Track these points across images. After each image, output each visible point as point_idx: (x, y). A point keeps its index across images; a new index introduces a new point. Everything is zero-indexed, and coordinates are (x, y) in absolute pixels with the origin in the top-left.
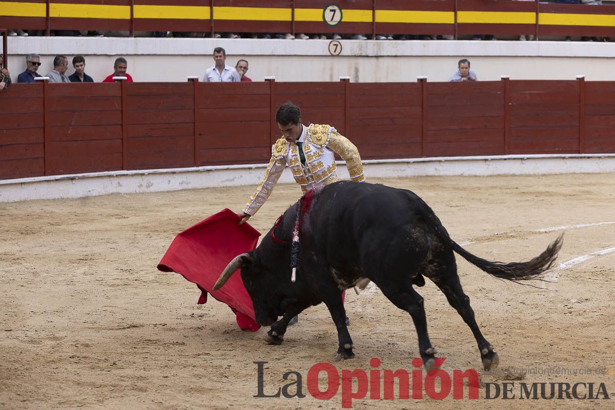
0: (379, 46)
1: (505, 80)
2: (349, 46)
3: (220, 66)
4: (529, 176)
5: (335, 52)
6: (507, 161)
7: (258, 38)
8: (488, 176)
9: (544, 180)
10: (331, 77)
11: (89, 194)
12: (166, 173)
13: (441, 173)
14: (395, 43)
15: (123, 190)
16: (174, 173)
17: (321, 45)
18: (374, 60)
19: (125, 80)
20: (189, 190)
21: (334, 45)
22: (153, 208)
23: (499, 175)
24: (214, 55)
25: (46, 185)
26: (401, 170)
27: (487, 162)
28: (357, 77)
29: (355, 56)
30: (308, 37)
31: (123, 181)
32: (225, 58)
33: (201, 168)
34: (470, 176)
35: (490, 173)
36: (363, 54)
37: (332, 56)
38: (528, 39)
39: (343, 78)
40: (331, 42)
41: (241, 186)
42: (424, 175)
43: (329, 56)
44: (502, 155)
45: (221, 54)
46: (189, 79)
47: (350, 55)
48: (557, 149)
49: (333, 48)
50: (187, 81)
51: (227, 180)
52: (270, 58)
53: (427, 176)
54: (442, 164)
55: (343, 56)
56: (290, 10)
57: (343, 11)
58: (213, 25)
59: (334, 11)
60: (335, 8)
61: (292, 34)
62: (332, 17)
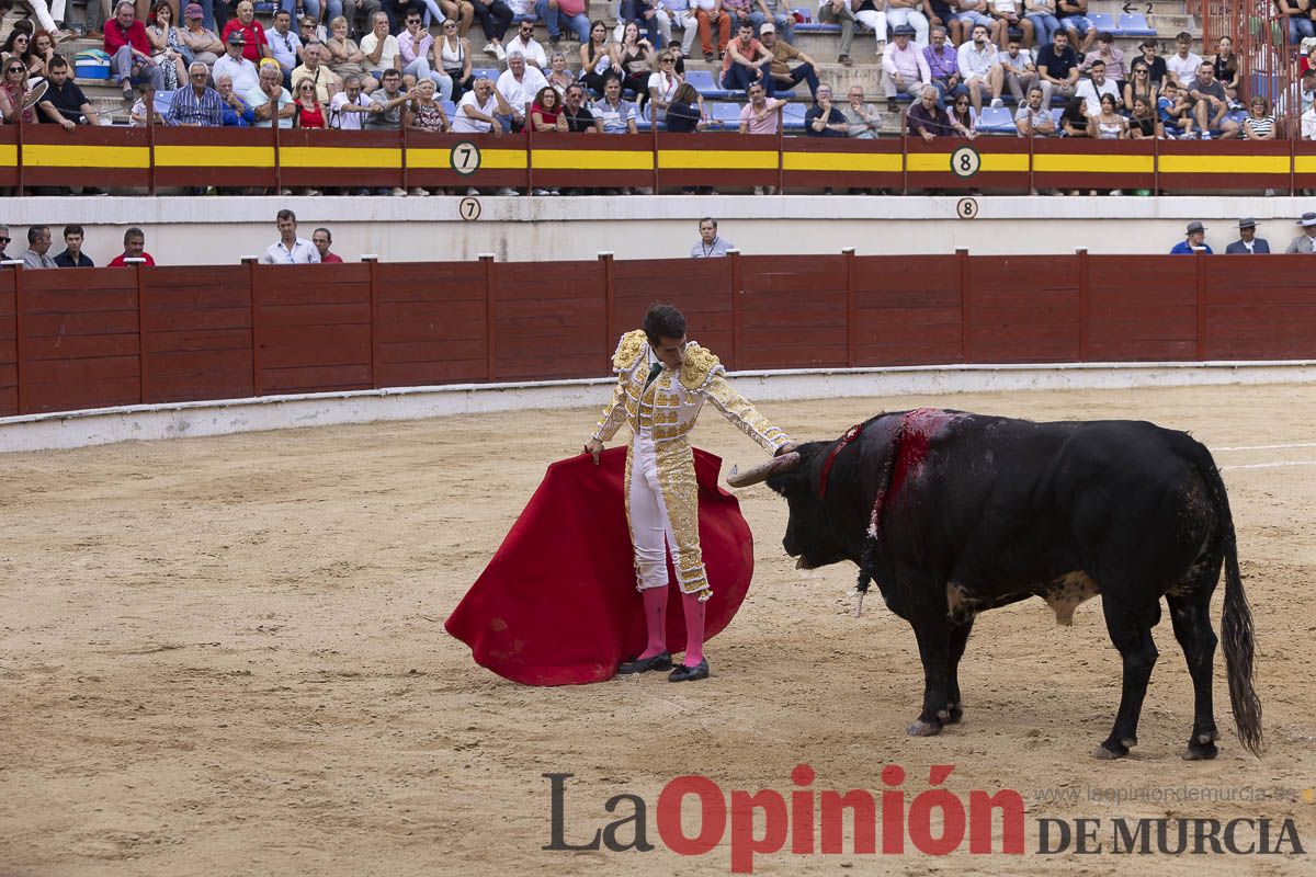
0: (538, 205)
2: (491, 206)
3: (289, 239)
4: (773, 402)
5: (470, 215)
6: (736, 380)
7: (350, 195)
9: (797, 409)
10: (465, 253)
11: (90, 442)
12: (210, 407)
15: (142, 435)
16: (222, 407)
17: (447, 205)
18: (530, 227)
19: (142, 262)
20: (247, 433)
21: (469, 204)
22: (190, 463)
24: (278, 222)
25: (19, 430)
26: (575, 397)
28: (505, 253)
29: (502, 221)
30: (427, 193)
31: (142, 420)
32: (296, 226)
33: (264, 399)
36: (515, 218)
37: (466, 221)
38: (766, 192)
39: (483, 255)
40: (463, 200)
41: (328, 426)
43: (461, 221)
45: (290, 221)
46: (243, 261)
47: (493, 219)
48: (814, 361)
49: (466, 209)
50: (240, 263)
51: (306, 417)
52: (368, 225)
55: (483, 221)
56: (400, 151)
57: (481, 151)
58: (278, 175)
59: (468, 151)
60: (470, 147)
61: (402, 188)
62: (465, 160)
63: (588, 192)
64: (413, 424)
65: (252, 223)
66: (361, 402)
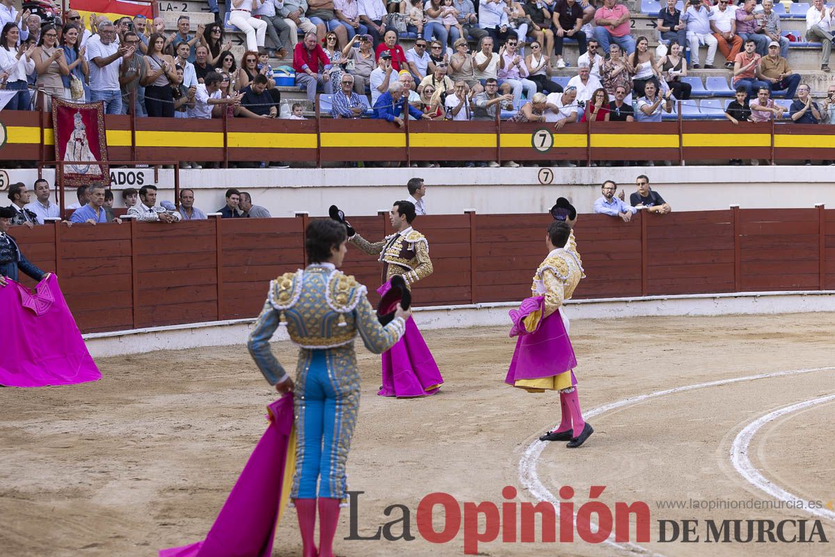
0: (595, 173)
1: (735, 209)
2: (561, 174)
4: (764, 315)
5: (545, 180)
6: (738, 298)
7: (460, 166)
8: (716, 316)
9: (781, 321)
10: (542, 207)
13: (664, 313)
14: (613, 170)
17: (531, 174)
18: (589, 189)
19: (306, 214)
21: (545, 173)
23: (729, 315)
25: (219, 330)
26: (618, 310)
27: (716, 301)
29: (568, 185)
30: (518, 165)
34: (696, 316)
35: (719, 312)
36: (577, 183)
37: (543, 184)
40: (541, 170)
41: (438, 330)
42: (645, 315)
43: (539, 185)
44: (732, 292)
46: (379, 213)
47: (562, 183)
48: (794, 285)
49: (543, 176)
50: (377, 215)
51: (423, 323)
52: (472, 188)
53: (648, 316)
54: (664, 303)
55: (554, 185)
56: (495, 135)
57: (554, 135)
58: (409, 153)
59: (545, 136)
60: (546, 132)
61: (497, 162)
62: (542, 141)
63: (632, 164)
64: (498, 329)
65: (389, 186)
66: (463, 313)
